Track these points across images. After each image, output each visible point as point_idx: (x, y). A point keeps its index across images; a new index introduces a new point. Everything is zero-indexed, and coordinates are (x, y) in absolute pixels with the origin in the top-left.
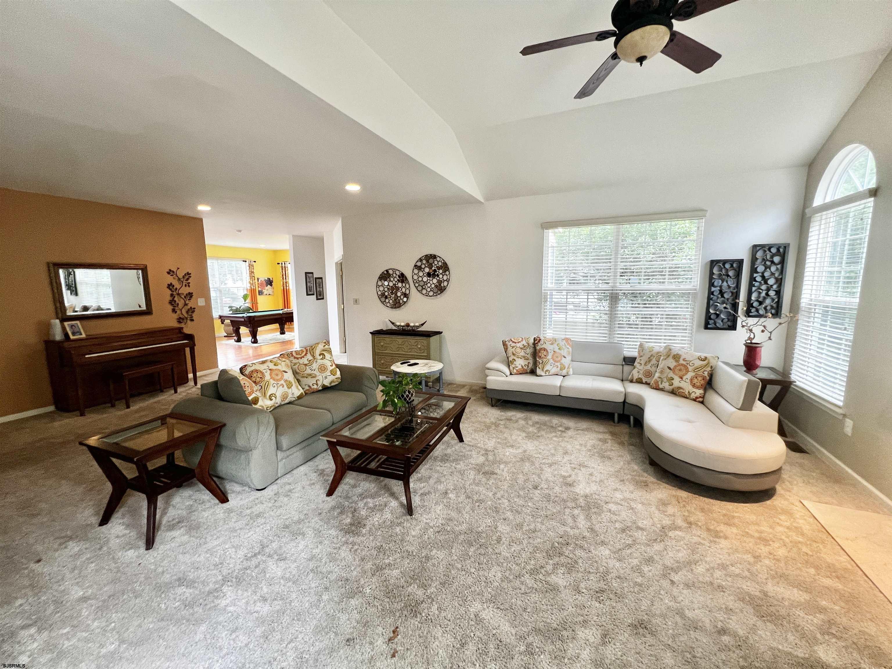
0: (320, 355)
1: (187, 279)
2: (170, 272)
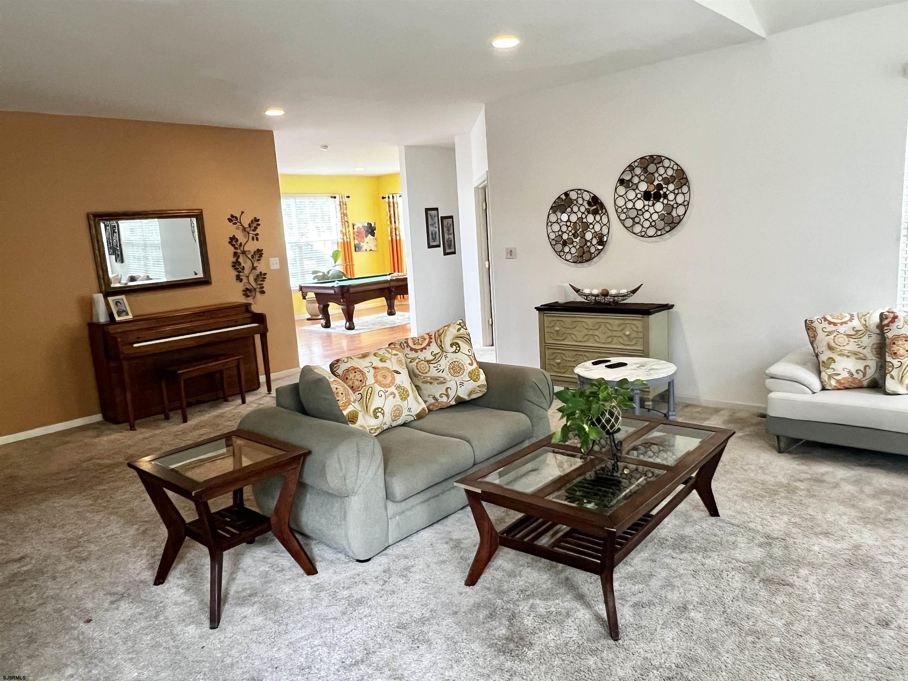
0: (452, 345)
1: (255, 229)
2: (232, 219)
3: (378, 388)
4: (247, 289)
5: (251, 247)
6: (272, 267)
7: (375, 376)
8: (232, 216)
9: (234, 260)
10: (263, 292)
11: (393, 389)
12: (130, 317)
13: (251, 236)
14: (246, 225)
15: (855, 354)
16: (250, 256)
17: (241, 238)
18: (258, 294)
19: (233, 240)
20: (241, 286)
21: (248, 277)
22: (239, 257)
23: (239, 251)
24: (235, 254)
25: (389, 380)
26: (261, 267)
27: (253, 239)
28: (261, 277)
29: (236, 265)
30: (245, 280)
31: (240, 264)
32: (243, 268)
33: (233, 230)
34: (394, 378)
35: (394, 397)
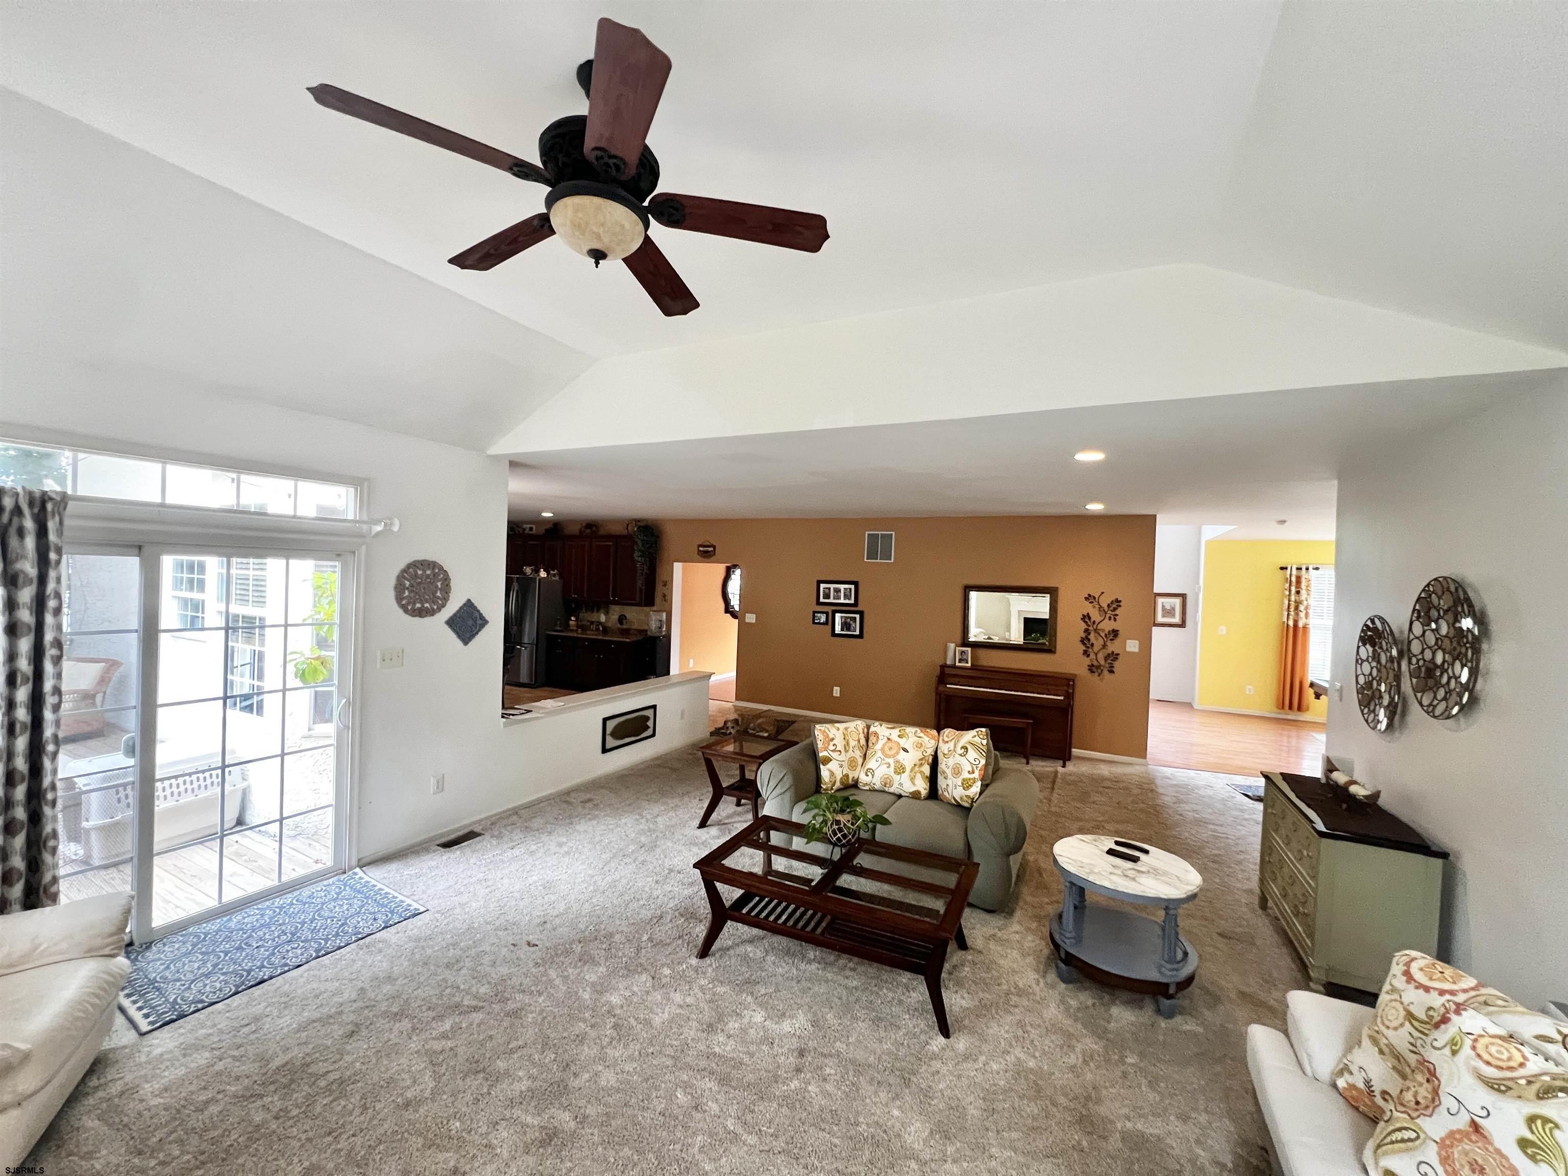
1: (1115, 609)
2: (1089, 598)
3: (879, 754)
4: (1093, 665)
5: (1107, 626)
6: (1128, 649)
7: (884, 745)
8: (1090, 595)
9: (1083, 635)
10: (1111, 672)
11: (891, 761)
12: (969, 665)
13: (1108, 616)
14: (1105, 606)
15: (1398, 1057)
16: (1103, 635)
17: (1096, 616)
18: (1106, 672)
19: (1086, 618)
20: (1087, 661)
21: (1096, 654)
22: (1089, 634)
23: (1091, 628)
24: (1086, 631)
25: (893, 752)
26: (1113, 647)
27: (1110, 618)
28: (1113, 657)
29: (1085, 641)
30: (1092, 656)
31: (1089, 640)
32: (1092, 645)
33: (1089, 608)
34: (897, 753)
35: (889, 767)
